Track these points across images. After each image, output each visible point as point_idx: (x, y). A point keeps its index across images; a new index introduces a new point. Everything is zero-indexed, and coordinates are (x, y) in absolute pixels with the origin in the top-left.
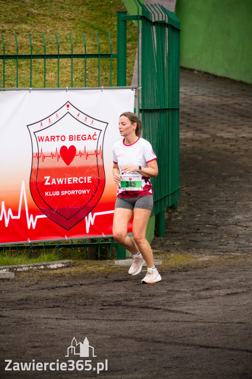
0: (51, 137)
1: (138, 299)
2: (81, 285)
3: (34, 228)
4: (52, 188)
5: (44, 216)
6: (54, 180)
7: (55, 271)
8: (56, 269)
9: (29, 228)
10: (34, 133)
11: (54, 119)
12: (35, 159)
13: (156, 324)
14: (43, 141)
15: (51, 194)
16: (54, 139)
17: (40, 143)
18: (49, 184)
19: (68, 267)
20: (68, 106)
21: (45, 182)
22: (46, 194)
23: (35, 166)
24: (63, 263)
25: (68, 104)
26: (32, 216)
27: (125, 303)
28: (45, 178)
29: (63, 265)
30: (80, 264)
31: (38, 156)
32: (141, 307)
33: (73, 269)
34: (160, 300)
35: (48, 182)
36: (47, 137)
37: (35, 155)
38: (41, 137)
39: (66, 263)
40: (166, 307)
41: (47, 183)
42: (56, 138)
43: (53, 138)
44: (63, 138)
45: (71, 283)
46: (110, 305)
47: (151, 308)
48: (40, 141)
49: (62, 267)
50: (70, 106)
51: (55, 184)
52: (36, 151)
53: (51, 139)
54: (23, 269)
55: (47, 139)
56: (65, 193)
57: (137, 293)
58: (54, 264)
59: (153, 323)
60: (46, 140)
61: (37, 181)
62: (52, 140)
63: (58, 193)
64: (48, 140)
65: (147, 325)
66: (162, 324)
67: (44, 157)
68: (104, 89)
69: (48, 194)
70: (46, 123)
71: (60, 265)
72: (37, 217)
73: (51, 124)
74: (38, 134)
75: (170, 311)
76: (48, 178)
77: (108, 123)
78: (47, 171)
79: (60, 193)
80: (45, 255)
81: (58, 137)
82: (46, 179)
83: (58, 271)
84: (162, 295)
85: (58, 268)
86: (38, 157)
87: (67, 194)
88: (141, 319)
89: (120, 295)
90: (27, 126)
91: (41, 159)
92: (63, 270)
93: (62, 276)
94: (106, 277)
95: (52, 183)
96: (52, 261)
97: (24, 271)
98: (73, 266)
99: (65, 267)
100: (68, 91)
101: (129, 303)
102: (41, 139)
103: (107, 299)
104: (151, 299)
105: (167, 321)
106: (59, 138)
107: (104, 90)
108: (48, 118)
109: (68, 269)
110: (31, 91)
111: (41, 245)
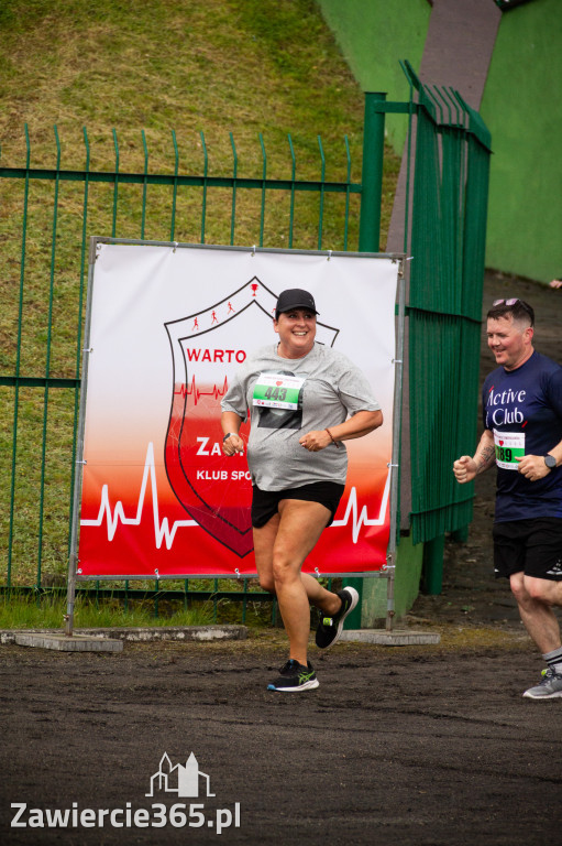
0: (216, 351)
1: (397, 699)
2: (270, 669)
3: (169, 546)
4: (212, 463)
5: (193, 523)
6: (217, 445)
7: (210, 645)
8: (210, 641)
9: (158, 546)
10: (179, 340)
11: (223, 313)
12: (180, 399)
13: (441, 740)
14: (197, 359)
15: (210, 475)
16: (220, 357)
17: (192, 364)
18: (207, 453)
19: (236, 638)
20: (255, 287)
21: (197, 449)
22: (199, 475)
23: (179, 413)
24: (225, 631)
25: (255, 282)
26: (165, 520)
27: (369, 704)
28: (199, 439)
29: (227, 634)
30: (262, 635)
31: (184, 392)
32: (403, 712)
33: (248, 643)
34: (445, 702)
35: (205, 449)
36: (207, 351)
37: (178, 389)
38: (194, 351)
39: (233, 631)
40: (459, 714)
41: (201, 452)
42: (226, 355)
43: (219, 355)
44: (241, 356)
45: (247, 665)
46: (338, 707)
47: (427, 714)
48: (190, 358)
49: (224, 639)
50: (260, 287)
51: (220, 454)
52: (180, 380)
53: (216, 356)
54: (140, 636)
55: (207, 356)
56: (240, 476)
57: (392, 689)
58: (206, 631)
59: (434, 739)
60: (204, 358)
61: (181, 445)
62: (218, 359)
63: (223, 475)
64: (209, 358)
65: (422, 741)
66: (454, 740)
67: (199, 395)
68: (333, 255)
69: (204, 475)
70: (205, 321)
71: (220, 634)
72: (178, 524)
73: (215, 324)
74: (188, 345)
75: (467, 720)
76: (205, 440)
77: (338, 331)
78: (203, 426)
79: (229, 475)
80: (187, 612)
81: (230, 352)
82: (201, 443)
83: (217, 645)
84: (448, 695)
85: (215, 639)
86: (186, 395)
87: (243, 478)
88: (408, 731)
89: (356, 690)
90: (165, 324)
91: (191, 398)
92: (225, 644)
93: (225, 652)
94: (321, 659)
95: (214, 451)
96: (202, 624)
97: (142, 641)
98: (248, 638)
99: (229, 639)
100: (257, 256)
101: (377, 705)
102: (194, 355)
103: (329, 696)
104: (424, 700)
105: (464, 736)
106: (233, 355)
107: (332, 258)
108: (210, 312)
109: (239, 642)
110: (178, 250)
111: (178, 590)
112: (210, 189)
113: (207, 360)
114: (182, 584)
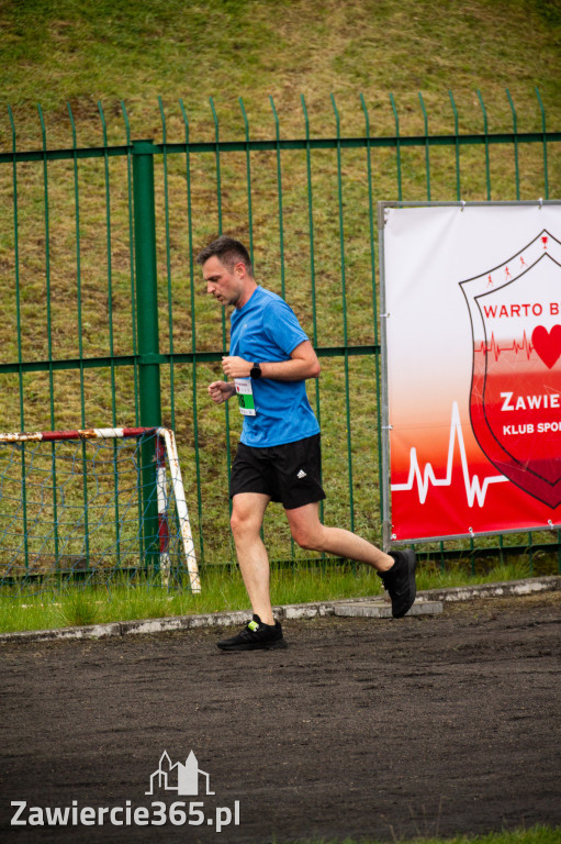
0: (512, 306)
3: (481, 504)
4: (518, 417)
5: (502, 479)
6: (520, 399)
7: (528, 598)
8: (528, 595)
9: (471, 504)
10: (475, 298)
11: (515, 268)
12: (480, 356)
14: (494, 315)
15: (516, 429)
16: (517, 311)
17: (489, 321)
18: (511, 408)
19: (553, 589)
20: (545, 240)
21: (501, 404)
22: (506, 430)
23: (481, 371)
24: (543, 583)
25: (545, 235)
26: (476, 478)
28: (503, 395)
29: (544, 586)
31: (485, 349)
35: (510, 404)
36: (504, 307)
37: (478, 347)
38: (491, 308)
39: (550, 582)
41: (506, 407)
42: (523, 310)
43: (515, 309)
44: (537, 310)
48: (488, 315)
49: (542, 591)
50: (550, 239)
51: (524, 408)
52: (480, 338)
53: (512, 311)
54: (459, 595)
55: (504, 311)
56: (546, 428)
58: (523, 584)
60: (501, 314)
61: (486, 402)
62: (515, 313)
63: (530, 428)
64: (506, 313)
67: (499, 351)
69: (510, 429)
70: (499, 277)
71: (537, 587)
72: (488, 480)
73: (510, 280)
74: (484, 302)
76: (508, 395)
78: (507, 382)
79: (535, 428)
80: (503, 568)
81: (526, 306)
82: (504, 399)
83: (536, 598)
85: (533, 592)
86: (486, 352)
87: (549, 430)
90: (460, 284)
91: (491, 355)
92: (544, 596)
93: (544, 604)
95: (518, 406)
96: (519, 578)
97: (461, 601)
99: (547, 590)
100: (544, 209)
102: (490, 312)
106: (530, 309)
108: (503, 268)
109: (557, 593)
110: (466, 208)
111: (493, 547)
112: (492, 146)
113: (504, 316)
114: (497, 540)
